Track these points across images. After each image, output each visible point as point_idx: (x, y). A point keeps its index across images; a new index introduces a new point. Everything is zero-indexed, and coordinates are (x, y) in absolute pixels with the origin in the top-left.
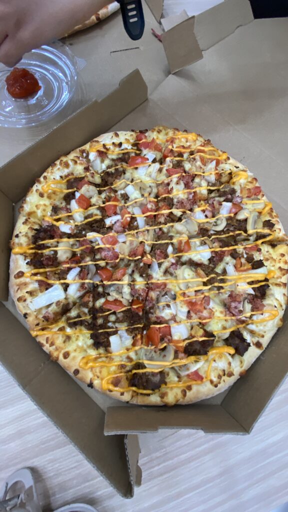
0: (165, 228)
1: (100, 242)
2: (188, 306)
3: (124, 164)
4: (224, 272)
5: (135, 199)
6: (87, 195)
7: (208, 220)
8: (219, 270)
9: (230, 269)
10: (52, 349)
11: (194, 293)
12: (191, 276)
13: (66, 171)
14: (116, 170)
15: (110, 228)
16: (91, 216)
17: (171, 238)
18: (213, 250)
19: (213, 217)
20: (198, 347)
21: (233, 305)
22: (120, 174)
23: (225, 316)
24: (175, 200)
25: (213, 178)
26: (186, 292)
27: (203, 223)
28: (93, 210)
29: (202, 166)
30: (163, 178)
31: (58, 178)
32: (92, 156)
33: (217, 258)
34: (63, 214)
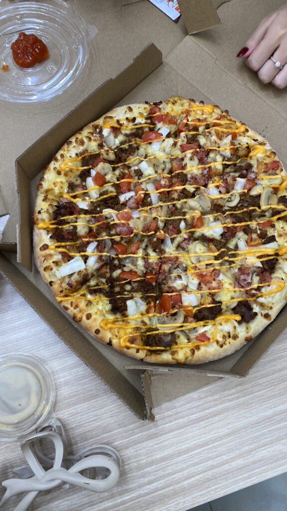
0: (179, 204)
1: (115, 218)
2: (198, 278)
3: (138, 139)
4: (236, 247)
5: (149, 175)
6: (102, 173)
7: (222, 196)
8: (231, 245)
9: (242, 244)
10: (76, 311)
11: (205, 267)
12: (202, 251)
13: (81, 149)
14: (130, 146)
15: (124, 205)
16: (106, 192)
17: (184, 214)
18: (225, 225)
19: (228, 192)
20: (206, 313)
21: (242, 277)
22: (133, 150)
23: (234, 287)
24: (189, 176)
25: (228, 153)
26: (198, 265)
27: (217, 199)
28: (108, 187)
29: (218, 141)
30: (177, 153)
31: (74, 155)
32: (106, 132)
33: (228, 234)
34: (79, 191)
